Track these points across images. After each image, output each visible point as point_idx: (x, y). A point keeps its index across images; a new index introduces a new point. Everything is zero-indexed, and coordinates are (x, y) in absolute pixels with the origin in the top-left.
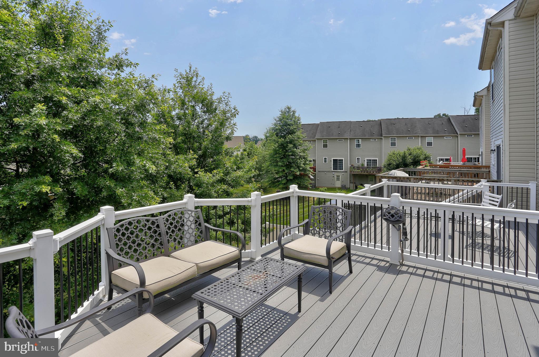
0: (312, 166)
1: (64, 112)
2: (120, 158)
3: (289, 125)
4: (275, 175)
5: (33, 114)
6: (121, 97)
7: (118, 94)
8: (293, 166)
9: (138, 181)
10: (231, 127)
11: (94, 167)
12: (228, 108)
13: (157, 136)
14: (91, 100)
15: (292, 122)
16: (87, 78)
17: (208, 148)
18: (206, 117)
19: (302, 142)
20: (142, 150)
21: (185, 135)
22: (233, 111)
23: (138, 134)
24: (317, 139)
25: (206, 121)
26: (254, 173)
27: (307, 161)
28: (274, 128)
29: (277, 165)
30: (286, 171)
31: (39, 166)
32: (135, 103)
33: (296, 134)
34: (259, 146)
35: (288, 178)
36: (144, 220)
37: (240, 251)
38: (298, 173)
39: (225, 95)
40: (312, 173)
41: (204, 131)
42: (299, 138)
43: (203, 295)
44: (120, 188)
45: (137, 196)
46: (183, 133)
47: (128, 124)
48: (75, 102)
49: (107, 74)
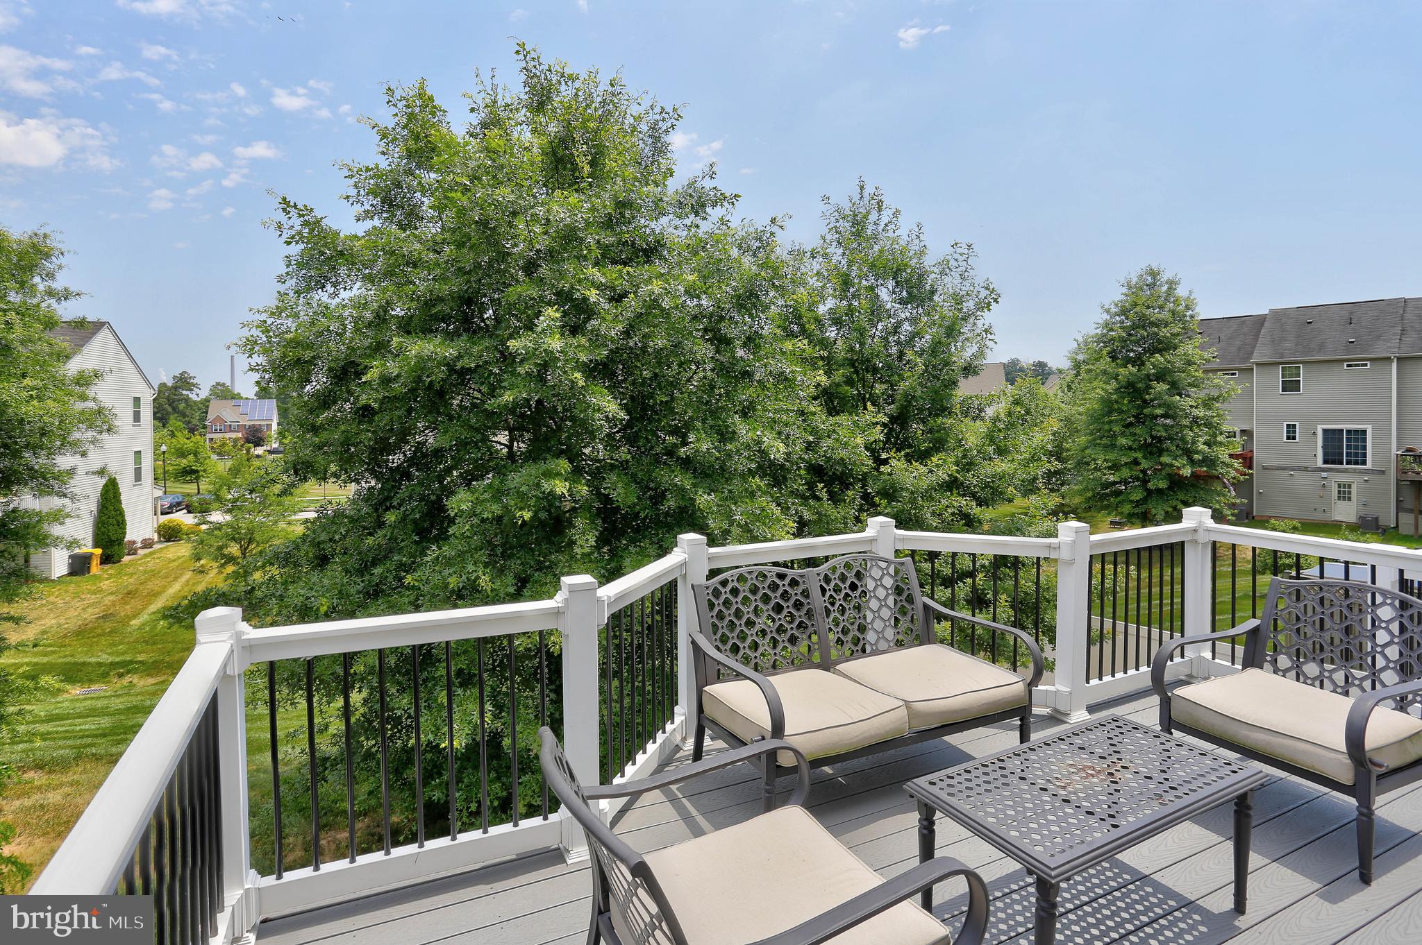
0: (1238, 450)
1: (593, 322)
2: (704, 422)
3: (1153, 324)
4: (1105, 475)
5: (539, 329)
6: (704, 278)
7: (699, 271)
8: (1167, 450)
9: (743, 476)
10: (979, 338)
11: (648, 441)
12: (967, 287)
13: (788, 368)
14: (644, 289)
15: (1166, 316)
16: (633, 243)
17: (914, 397)
18: (908, 314)
19: (1200, 374)
20: (751, 403)
21: (852, 363)
22: (984, 293)
23: (742, 363)
24: (1258, 364)
25: (906, 326)
26: (1047, 465)
27: (1221, 434)
28: (1104, 335)
29: (1113, 446)
30: (1145, 464)
31: (547, 439)
32: (735, 291)
33: (1180, 350)
34: (1052, 389)
35: (1150, 486)
36: (774, 574)
37: (1029, 685)
38: (1187, 472)
39: (959, 250)
40: (1237, 470)
41: (901, 354)
42: (1190, 363)
43: (934, 790)
44: (705, 493)
45: (742, 514)
46: (847, 359)
47: (720, 341)
48: (611, 299)
49: (671, 229)
